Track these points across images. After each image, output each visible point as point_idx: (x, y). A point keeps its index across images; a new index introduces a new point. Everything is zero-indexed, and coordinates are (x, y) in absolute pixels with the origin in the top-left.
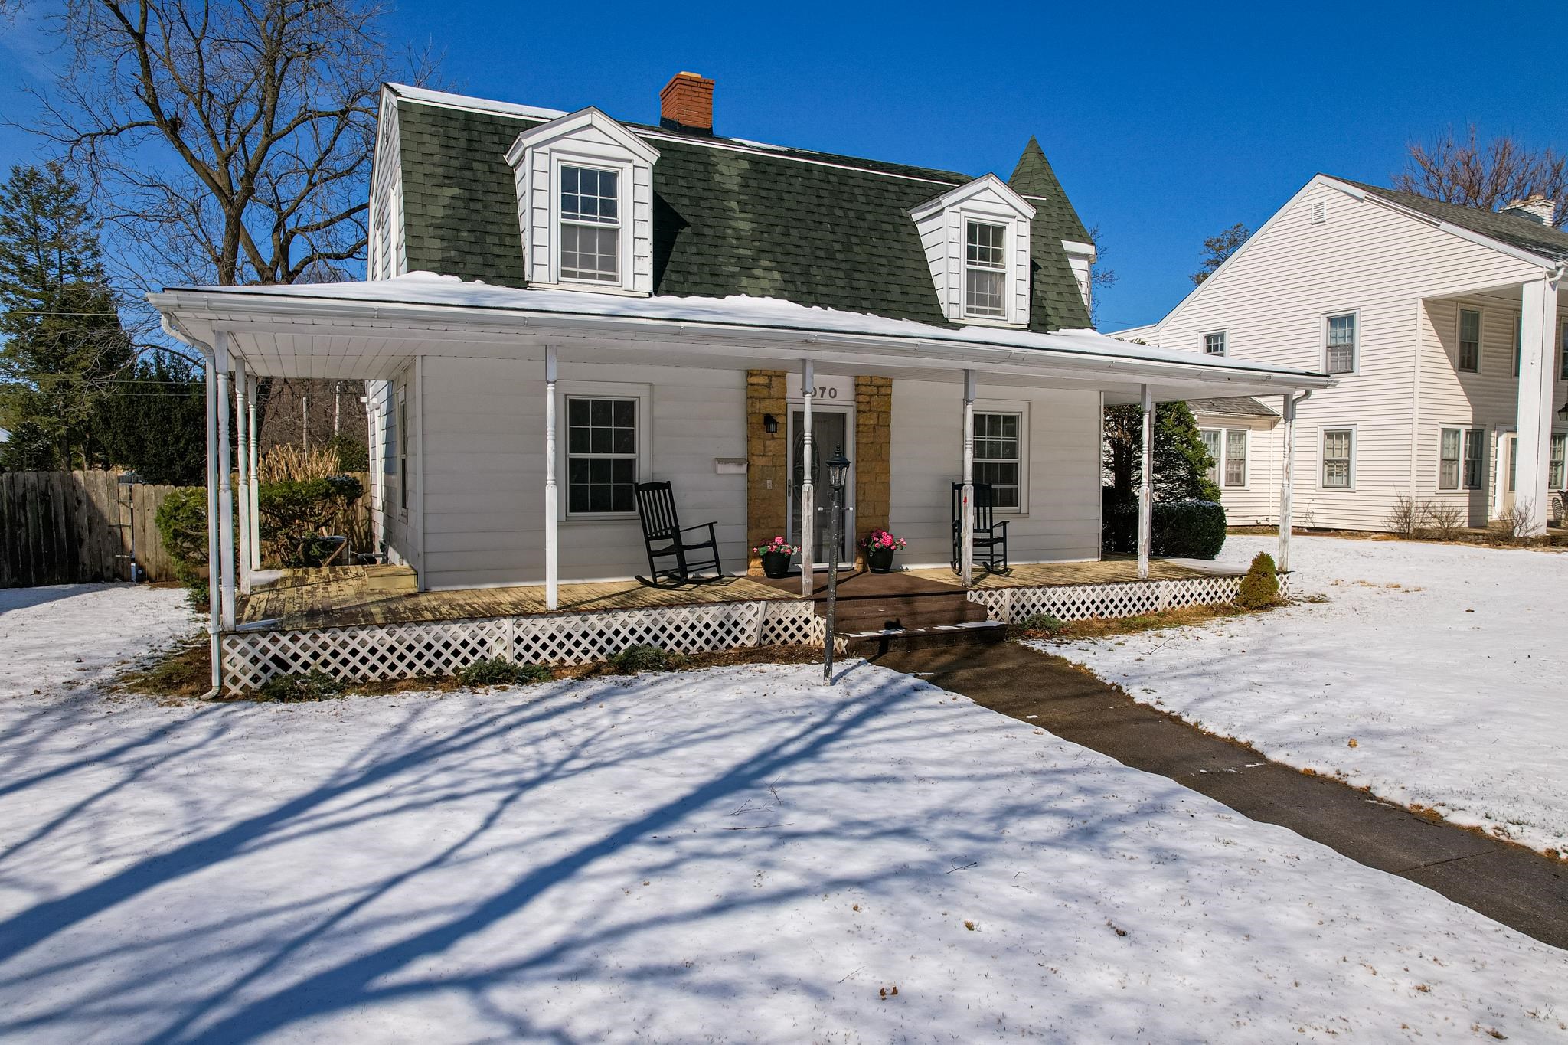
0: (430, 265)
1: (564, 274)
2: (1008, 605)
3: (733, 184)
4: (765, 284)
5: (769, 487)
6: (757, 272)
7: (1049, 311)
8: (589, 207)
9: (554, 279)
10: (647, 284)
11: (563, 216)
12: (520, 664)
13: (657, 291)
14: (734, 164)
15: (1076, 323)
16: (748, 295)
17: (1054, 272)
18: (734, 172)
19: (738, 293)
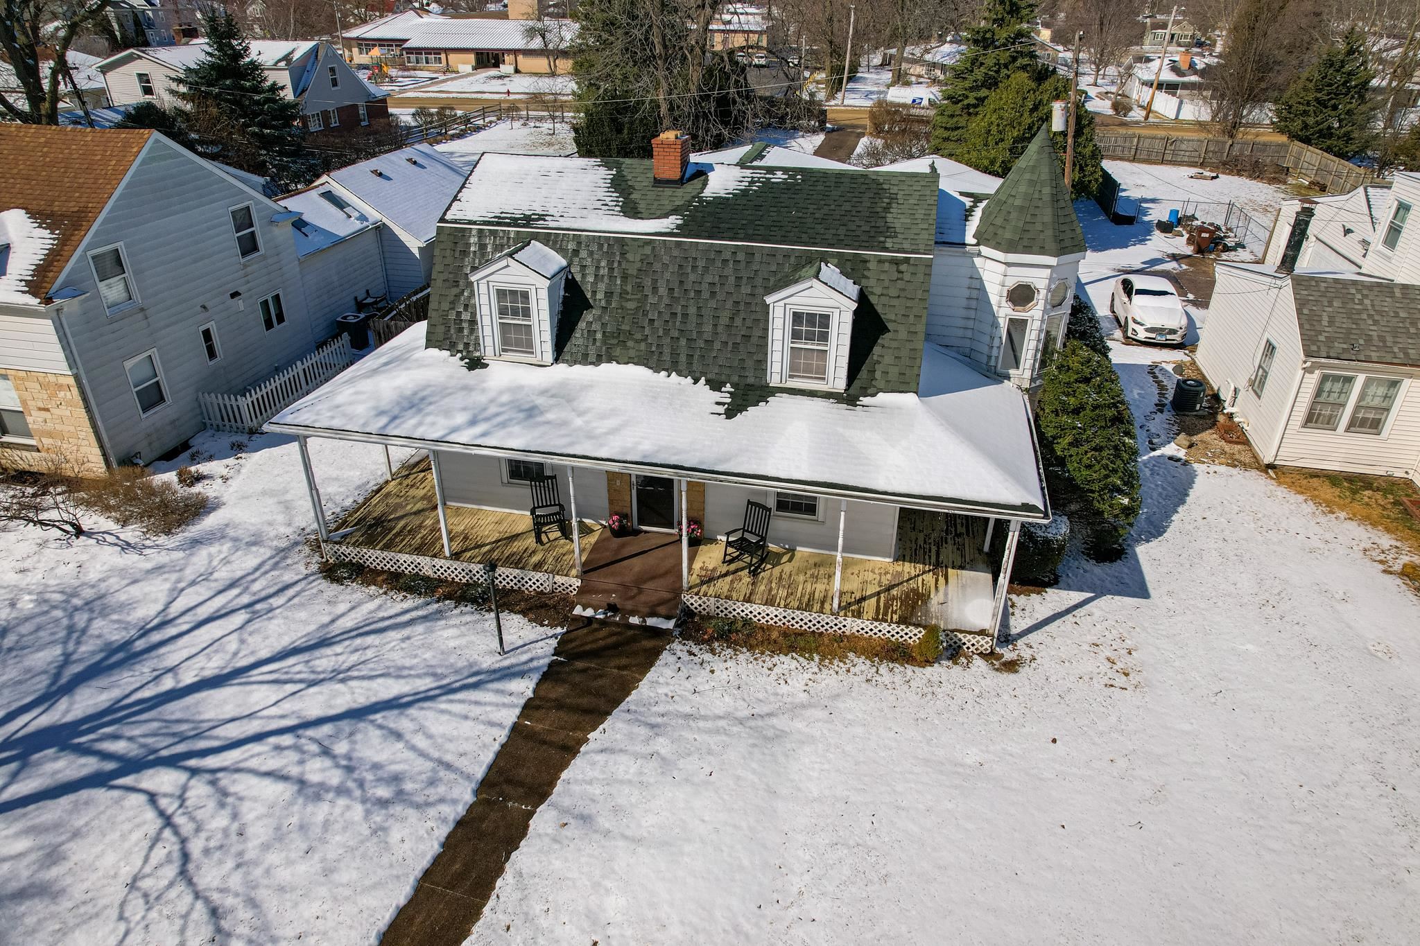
0: (437, 344)
1: (504, 350)
2: (713, 607)
3: (632, 271)
4: (632, 353)
5: (618, 484)
6: (630, 344)
7: (878, 375)
8: (515, 313)
9: (497, 353)
10: (549, 357)
11: (500, 318)
12: (436, 576)
13: (556, 360)
14: (641, 251)
15: (902, 388)
16: (618, 363)
17: (903, 334)
18: (638, 258)
19: (609, 361)
